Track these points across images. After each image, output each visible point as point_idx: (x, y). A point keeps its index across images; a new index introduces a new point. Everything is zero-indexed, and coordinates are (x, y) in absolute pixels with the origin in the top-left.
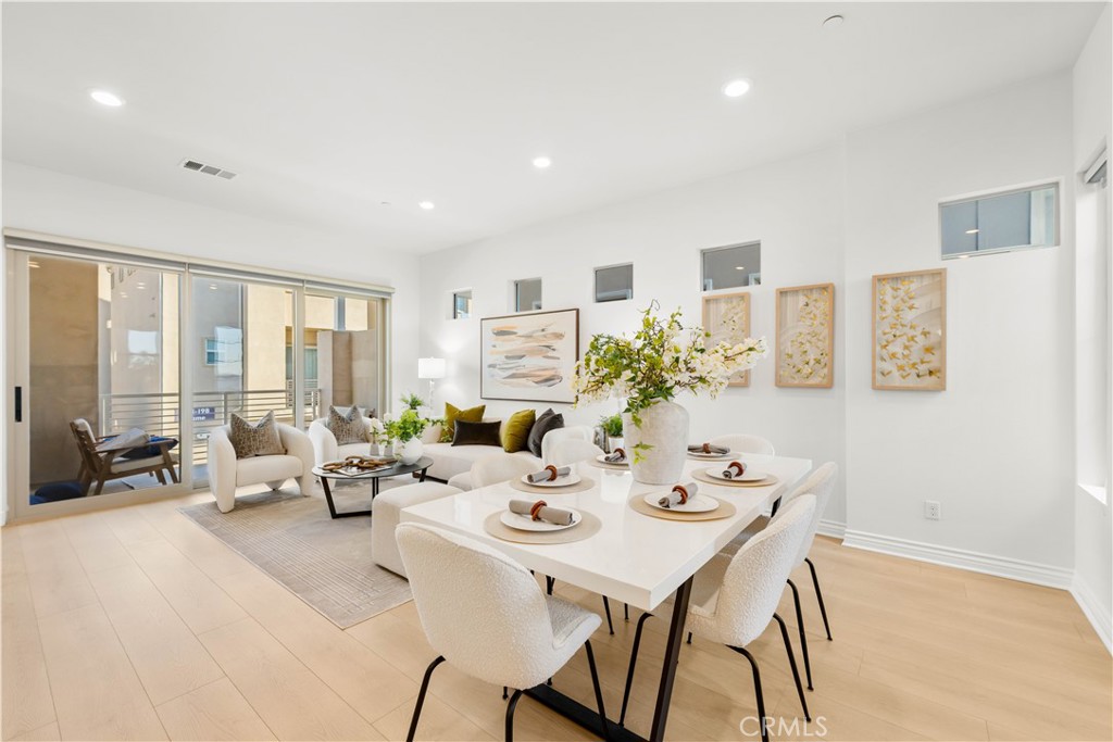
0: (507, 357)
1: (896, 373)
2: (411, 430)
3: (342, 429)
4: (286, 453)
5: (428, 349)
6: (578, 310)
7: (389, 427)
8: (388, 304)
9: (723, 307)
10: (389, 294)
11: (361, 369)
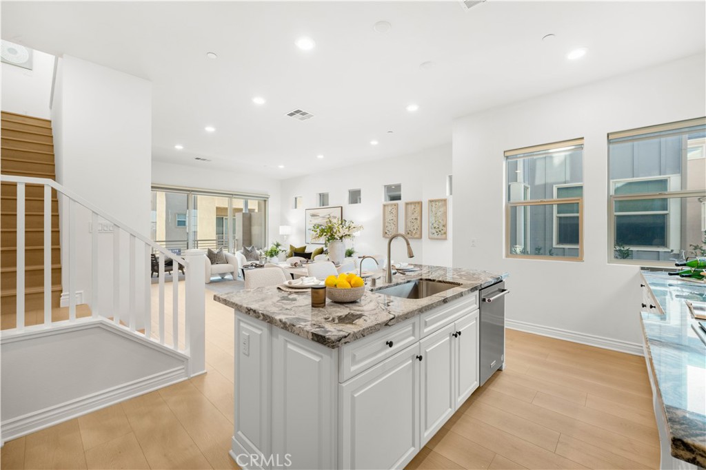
1: (436, 234)
2: (274, 253)
3: (248, 254)
4: (227, 263)
5: (284, 222)
6: (342, 207)
7: (266, 253)
8: (267, 202)
9: (390, 208)
10: (268, 198)
11: (256, 230)
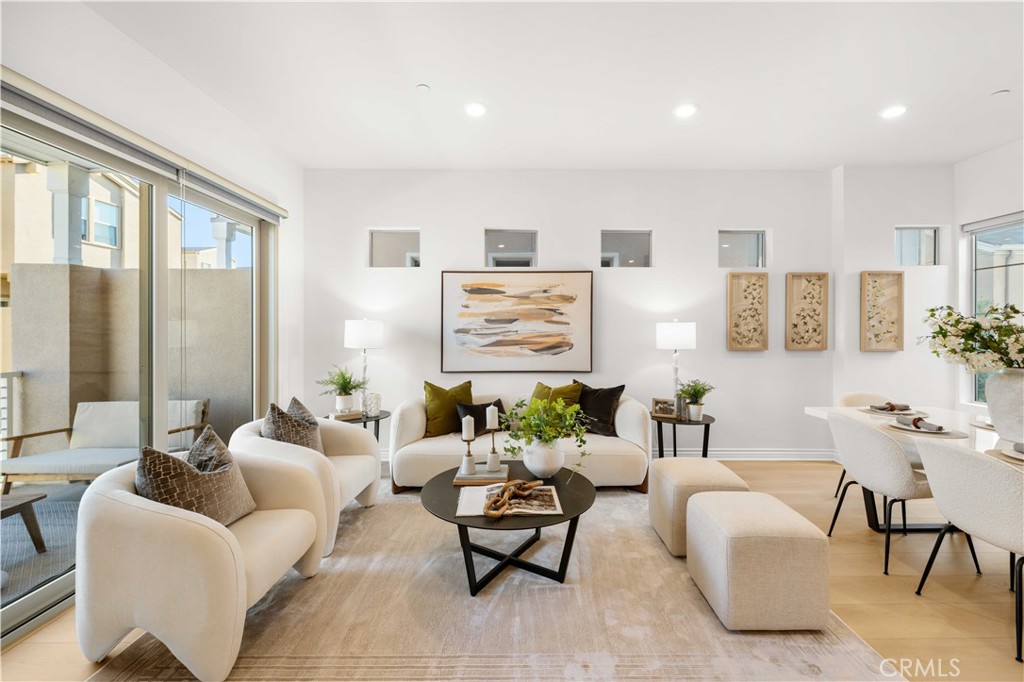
0: (487, 321)
6: (592, 273)
8: (272, 234)
9: (744, 283)
10: (277, 217)
